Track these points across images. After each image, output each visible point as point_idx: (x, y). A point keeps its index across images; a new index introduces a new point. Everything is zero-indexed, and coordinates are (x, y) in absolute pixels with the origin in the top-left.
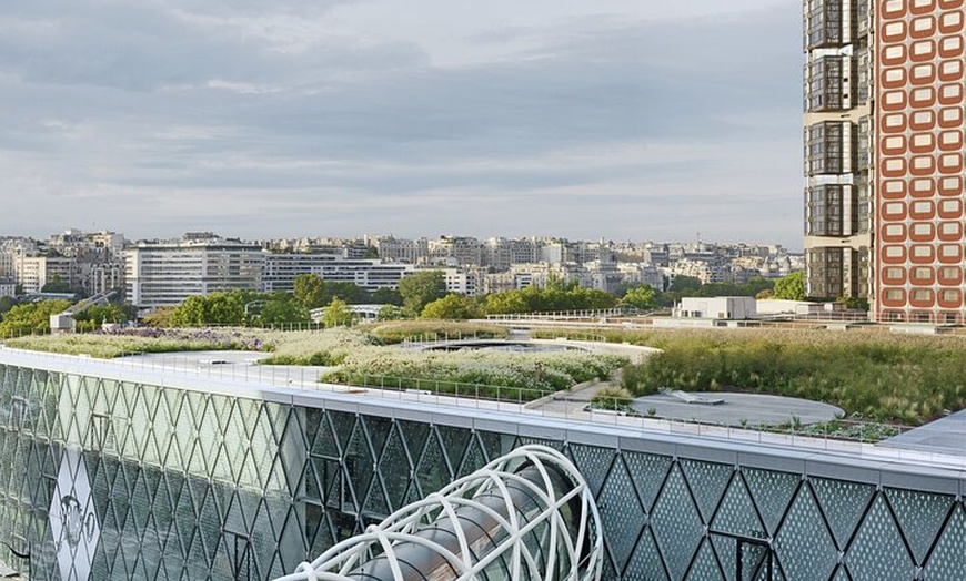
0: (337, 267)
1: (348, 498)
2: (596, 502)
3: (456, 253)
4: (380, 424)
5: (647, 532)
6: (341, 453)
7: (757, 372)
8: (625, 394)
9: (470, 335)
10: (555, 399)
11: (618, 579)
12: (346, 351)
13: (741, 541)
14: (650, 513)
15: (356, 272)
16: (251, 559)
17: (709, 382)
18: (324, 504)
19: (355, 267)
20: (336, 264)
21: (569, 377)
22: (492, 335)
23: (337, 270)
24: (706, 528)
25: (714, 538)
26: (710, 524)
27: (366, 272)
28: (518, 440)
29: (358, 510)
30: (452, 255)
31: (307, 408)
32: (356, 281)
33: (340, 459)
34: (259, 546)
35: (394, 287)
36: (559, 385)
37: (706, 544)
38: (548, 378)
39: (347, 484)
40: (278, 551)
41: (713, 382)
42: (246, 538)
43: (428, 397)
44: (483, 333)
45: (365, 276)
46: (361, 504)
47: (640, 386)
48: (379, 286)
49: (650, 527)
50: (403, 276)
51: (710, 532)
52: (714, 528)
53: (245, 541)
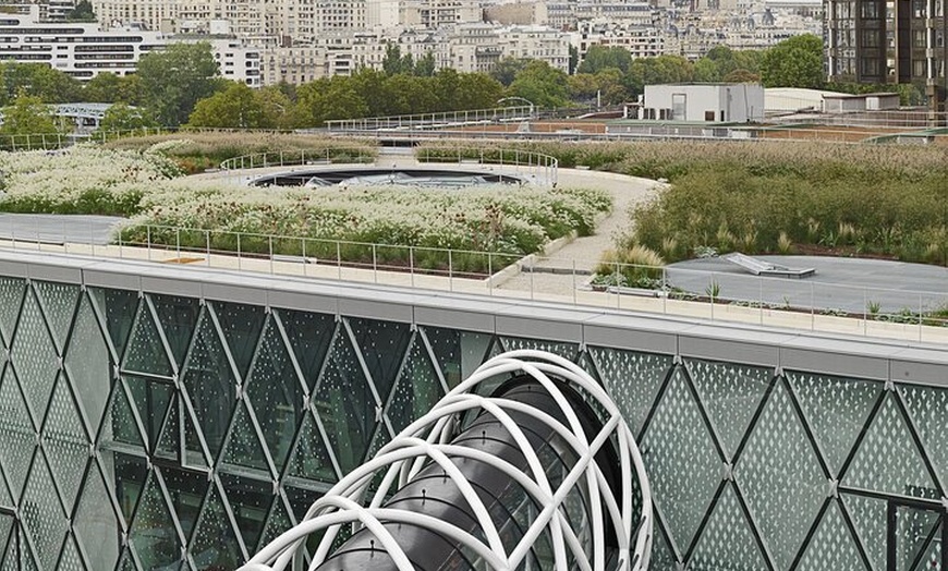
0: (22, 37)
1: (193, 444)
2: (638, 443)
3: (224, 12)
4: (242, 316)
5: (729, 491)
6: (176, 370)
7: (847, 221)
8: (652, 259)
9: (316, 158)
10: (525, 270)
11: (680, 566)
12: (140, 187)
13: (894, 502)
14: (734, 461)
15: (55, 45)
16: (23, 547)
17: (776, 237)
18: (151, 455)
19: (53, 36)
20: (21, 31)
21: (539, 230)
22: (353, 155)
23: (22, 43)
24: (833, 483)
25: (847, 500)
26: (840, 478)
27: (72, 46)
28: (493, 343)
29: (211, 463)
30: (218, 15)
31: (108, 291)
32: (54, 62)
33: (175, 378)
34: (35, 525)
35: (123, 71)
36: (528, 245)
37: (834, 508)
38: (507, 233)
39: (188, 419)
40: (70, 533)
41: (783, 238)
42: (12, 513)
43: (315, 269)
44: (339, 152)
45: (71, 52)
46: (216, 453)
47: (670, 245)
48: (95, 71)
49: (734, 483)
50: (137, 52)
51: (840, 490)
52: (847, 483)
53: (10, 519)
